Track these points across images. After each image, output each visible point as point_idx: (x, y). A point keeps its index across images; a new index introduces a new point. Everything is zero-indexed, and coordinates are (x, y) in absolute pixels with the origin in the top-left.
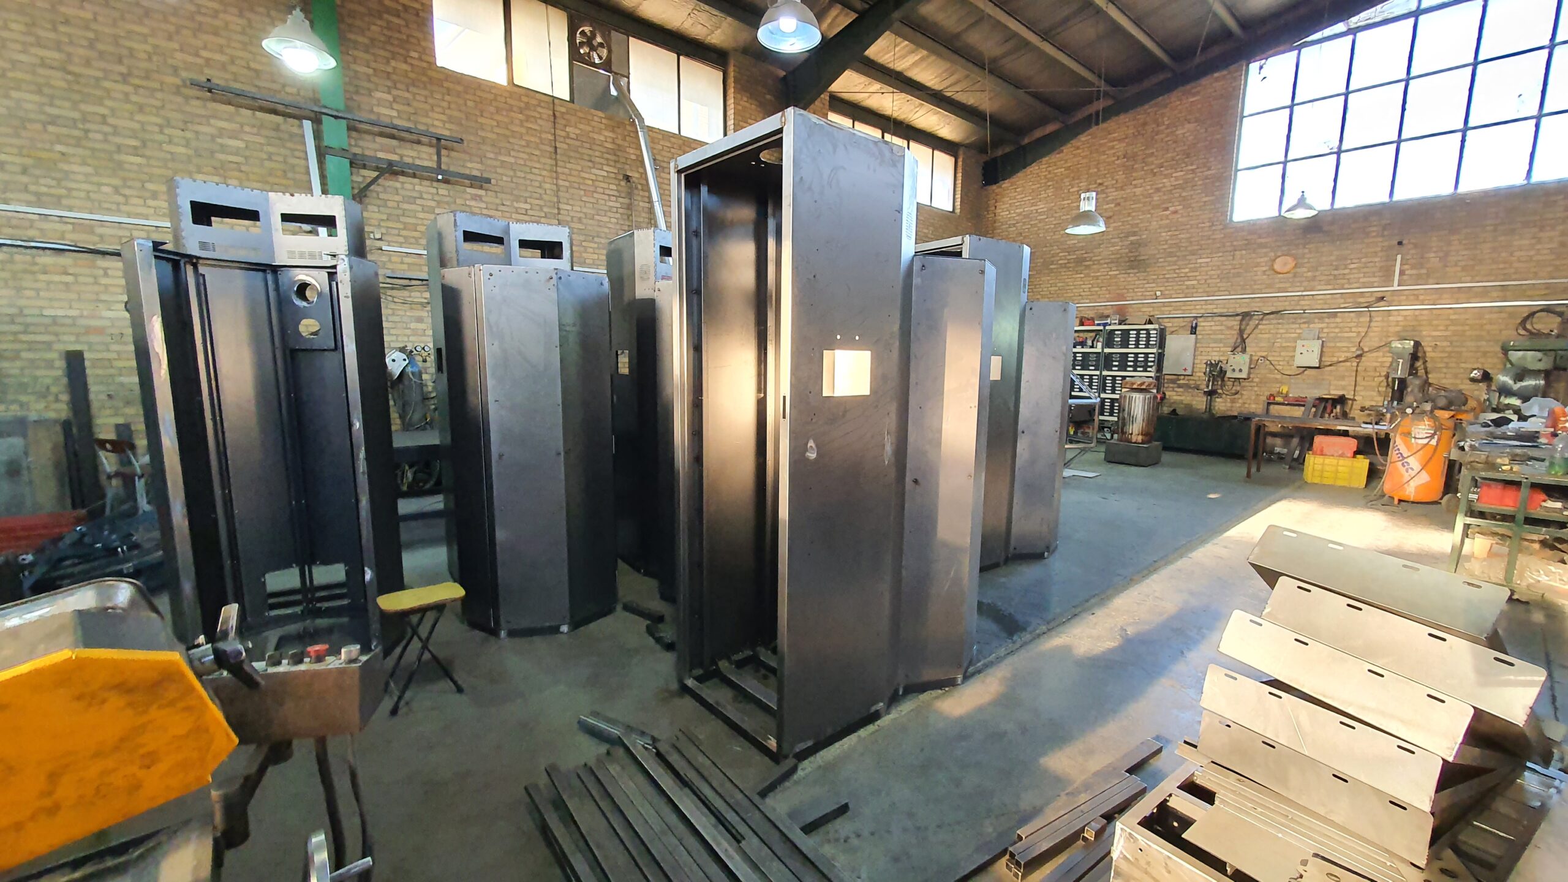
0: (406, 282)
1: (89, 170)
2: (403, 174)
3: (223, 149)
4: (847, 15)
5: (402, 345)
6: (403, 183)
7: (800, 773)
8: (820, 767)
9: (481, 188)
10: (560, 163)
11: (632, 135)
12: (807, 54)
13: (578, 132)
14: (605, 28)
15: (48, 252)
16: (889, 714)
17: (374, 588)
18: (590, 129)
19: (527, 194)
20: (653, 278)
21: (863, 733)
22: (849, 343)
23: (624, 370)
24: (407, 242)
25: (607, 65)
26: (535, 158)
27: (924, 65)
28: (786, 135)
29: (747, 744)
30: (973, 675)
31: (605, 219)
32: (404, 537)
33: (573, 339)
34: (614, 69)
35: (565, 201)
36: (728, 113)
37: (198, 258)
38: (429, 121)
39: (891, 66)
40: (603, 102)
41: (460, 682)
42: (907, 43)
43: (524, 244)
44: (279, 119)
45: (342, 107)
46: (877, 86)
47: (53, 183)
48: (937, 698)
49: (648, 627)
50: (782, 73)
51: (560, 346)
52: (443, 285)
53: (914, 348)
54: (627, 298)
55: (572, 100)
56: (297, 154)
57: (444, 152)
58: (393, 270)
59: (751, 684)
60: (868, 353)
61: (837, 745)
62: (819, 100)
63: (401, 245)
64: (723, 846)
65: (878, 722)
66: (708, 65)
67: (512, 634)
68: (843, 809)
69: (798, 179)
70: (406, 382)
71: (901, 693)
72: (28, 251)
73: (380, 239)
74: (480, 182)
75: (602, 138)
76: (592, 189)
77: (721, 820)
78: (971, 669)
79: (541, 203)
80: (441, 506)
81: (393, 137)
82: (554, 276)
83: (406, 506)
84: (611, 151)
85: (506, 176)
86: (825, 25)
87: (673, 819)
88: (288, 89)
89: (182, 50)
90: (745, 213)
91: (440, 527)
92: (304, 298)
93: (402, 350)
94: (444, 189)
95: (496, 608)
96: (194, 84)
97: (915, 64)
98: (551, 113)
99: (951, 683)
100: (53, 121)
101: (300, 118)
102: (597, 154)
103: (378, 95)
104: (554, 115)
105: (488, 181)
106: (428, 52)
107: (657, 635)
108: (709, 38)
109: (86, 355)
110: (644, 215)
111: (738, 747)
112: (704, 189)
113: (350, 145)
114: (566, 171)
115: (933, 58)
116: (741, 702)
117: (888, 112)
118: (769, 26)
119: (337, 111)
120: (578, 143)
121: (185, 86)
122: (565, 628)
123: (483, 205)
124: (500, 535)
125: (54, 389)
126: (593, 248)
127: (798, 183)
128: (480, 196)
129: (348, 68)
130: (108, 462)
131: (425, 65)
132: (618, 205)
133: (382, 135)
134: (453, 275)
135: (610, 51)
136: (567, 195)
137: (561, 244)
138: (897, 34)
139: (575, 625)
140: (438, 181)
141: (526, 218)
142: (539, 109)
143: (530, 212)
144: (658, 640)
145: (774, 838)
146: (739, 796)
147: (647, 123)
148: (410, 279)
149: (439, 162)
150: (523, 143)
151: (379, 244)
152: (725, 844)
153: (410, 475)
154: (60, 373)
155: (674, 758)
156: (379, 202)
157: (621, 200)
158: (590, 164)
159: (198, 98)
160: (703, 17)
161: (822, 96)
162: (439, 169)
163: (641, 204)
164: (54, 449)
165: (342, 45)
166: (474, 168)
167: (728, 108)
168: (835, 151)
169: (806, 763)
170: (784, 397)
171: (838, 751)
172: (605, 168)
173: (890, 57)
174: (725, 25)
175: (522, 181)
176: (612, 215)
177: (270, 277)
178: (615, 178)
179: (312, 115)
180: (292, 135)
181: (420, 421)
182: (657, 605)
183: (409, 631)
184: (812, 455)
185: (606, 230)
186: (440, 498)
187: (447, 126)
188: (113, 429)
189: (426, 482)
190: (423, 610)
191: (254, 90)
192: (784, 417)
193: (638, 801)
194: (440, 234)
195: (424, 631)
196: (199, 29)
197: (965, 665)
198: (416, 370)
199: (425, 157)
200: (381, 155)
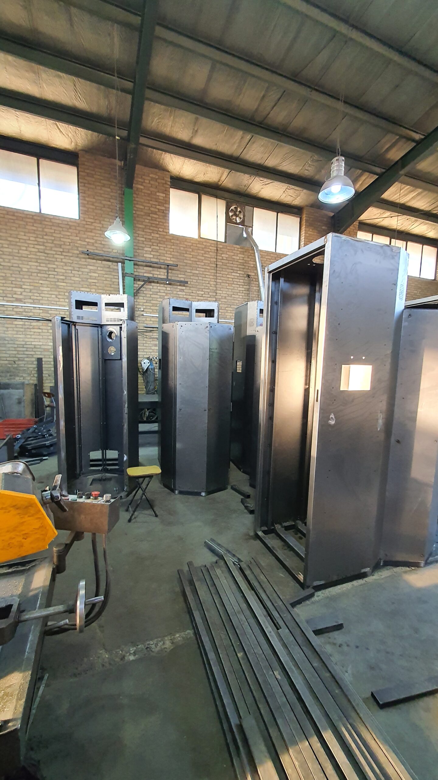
0: (152, 329)
1: (49, 289)
2: (154, 282)
3: (91, 278)
4: (372, 177)
5: (148, 356)
6: (153, 286)
7: (315, 598)
8: (328, 597)
9: (184, 286)
10: (218, 272)
11: (252, 255)
12: (347, 202)
13: (227, 256)
14: (243, 205)
15: (35, 321)
16: (373, 575)
17: (127, 464)
18: (233, 254)
19: (203, 287)
20: (255, 325)
21: (355, 583)
22: (358, 361)
23: (239, 370)
24: (153, 312)
25: (242, 223)
26: (208, 270)
27: (419, 197)
28: (327, 248)
29: (287, 574)
30: (431, 563)
31: (237, 296)
32: (140, 441)
33: (215, 355)
34: (245, 224)
35: (219, 289)
36: (301, 239)
37: (76, 323)
38: (165, 258)
39: (397, 201)
40: (240, 240)
41: (157, 512)
42: (408, 187)
43: (198, 311)
44: (110, 263)
45: (132, 256)
46: (388, 214)
47: (38, 295)
48: (405, 572)
49: (242, 499)
50: (332, 214)
51: (209, 359)
52: (162, 331)
53: (401, 363)
54: (242, 336)
55: (225, 242)
56: (115, 277)
57: (170, 271)
58: (147, 324)
59: (292, 541)
60: (371, 367)
61: (339, 587)
62: (352, 225)
63: (151, 313)
64: (269, 629)
65: (366, 579)
66: (292, 216)
67: (181, 493)
68: (339, 627)
69: (332, 272)
70: (149, 372)
71: (382, 564)
72: (30, 321)
73: (143, 311)
74: (184, 283)
75: (238, 258)
76: (232, 282)
77: (270, 615)
78: (431, 559)
79: (208, 291)
80: (156, 429)
81: (150, 266)
82: (209, 326)
83: (143, 427)
84: (242, 264)
85: (195, 279)
86: (358, 185)
87: (244, 606)
88: (114, 251)
89: (80, 240)
90: (303, 290)
91: (155, 438)
92: (111, 338)
93: (148, 359)
94: (169, 288)
95: (174, 478)
96: (83, 253)
97: (413, 198)
98: (216, 249)
99: (416, 565)
100: (40, 272)
101: (117, 262)
102: (235, 266)
103: (146, 249)
104: (217, 250)
105: (187, 282)
106: (167, 228)
107: (245, 505)
108: (294, 202)
109: (43, 360)
110: (255, 293)
111: (282, 574)
112: (282, 280)
113: (134, 272)
114: (221, 275)
115: (426, 192)
116: (285, 549)
117: (395, 227)
118: (326, 191)
119: (131, 258)
120: (227, 262)
121: (80, 254)
122: (203, 494)
123: (184, 294)
124: (178, 446)
125: (33, 372)
126: (231, 310)
127: (332, 273)
128: (183, 290)
129: (136, 239)
130: (47, 401)
131: (165, 234)
132: (244, 289)
133: (146, 266)
134: (167, 327)
135: (244, 216)
136: (220, 286)
137: (214, 310)
138: (402, 182)
139: (209, 493)
140: (167, 284)
141: (202, 298)
142: (211, 248)
143: (204, 295)
144: (246, 507)
145: (297, 632)
146: (281, 603)
147: (260, 248)
148: (153, 328)
149: (167, 276)
150: (203, 264)
151: (142, 313)
152: (270, 629)
153: (147, 413)
154: (35, 366)
155: (247, 572)
156: (144, 295)
157: (245, 287)
158: (232, 271)
159: (84, 258)
160: (291, 192)
161: (354, 223)
162: (167, 279)
163: (254, 288)
164: (32, 394)
165: (134, 229)
166: (181, 277)
167: (301, 236)
168: (355, 254)
169: (319, 593)
170: (318, 391)
171: (340, 591)
172: (238, 272)
173: (397, 196)
174: (302, 194)
175: (201, 281)
176: (240, 294)
177: (99, 329)
178: (243, 277)
179: (122, 260)
180: (114, 269)
181: (153, 390)
182: (247, 489)
183: (138, 486)
184: (332, 422)
185: (237, 302)
186: (156, 424)
187: (172, 259)
188: (49, 388)
189: (153, 417)
190: (144, 477)
191: (102, 252)
192: (317, 401)
193: (228, 592)
194: (163, 308)
195: (144, 486)
196: (87, 231)
197: (426, 556)
198: (152, 367)
199: (161, 274)
200: (145, 275)
